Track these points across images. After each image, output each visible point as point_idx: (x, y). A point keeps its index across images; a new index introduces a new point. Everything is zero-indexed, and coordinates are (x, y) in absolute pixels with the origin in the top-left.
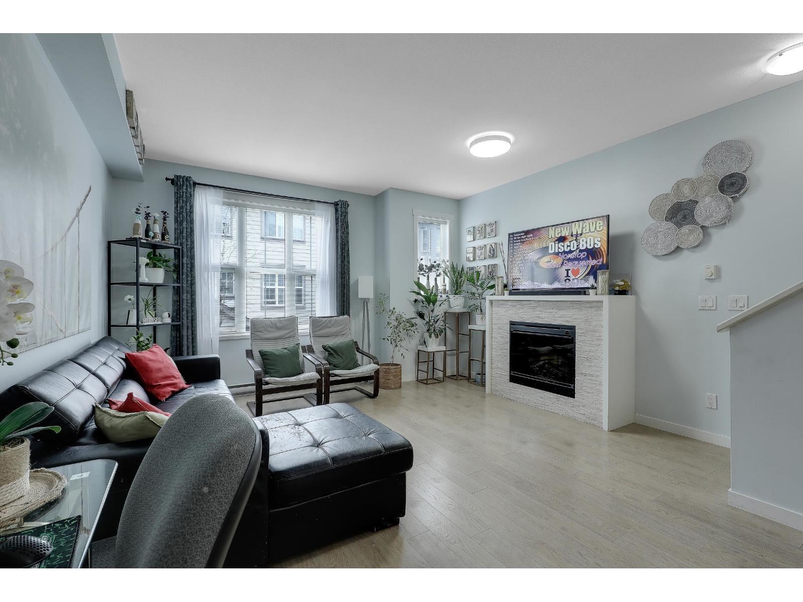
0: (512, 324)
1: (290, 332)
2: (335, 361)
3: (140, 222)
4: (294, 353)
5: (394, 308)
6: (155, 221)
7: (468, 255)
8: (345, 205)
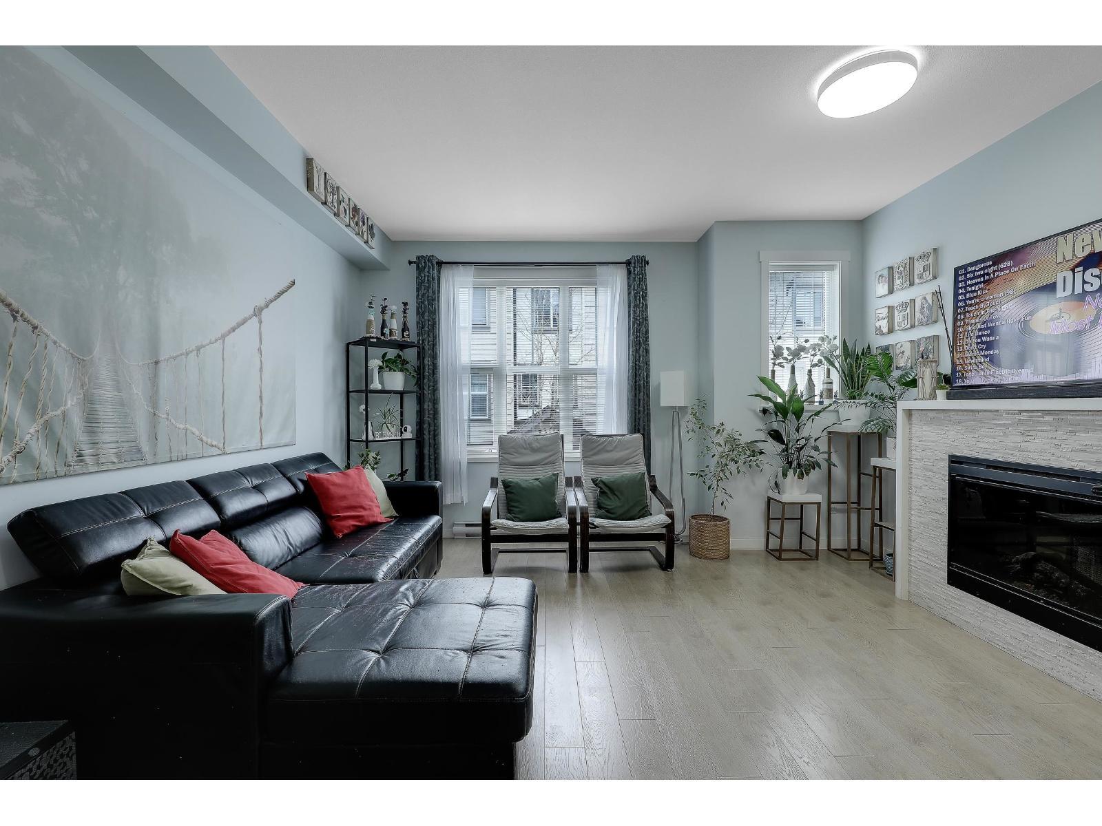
0: (954, 460)
1: (550, 456)
2: (609, 503)
3: (372, 318)
4: (549, 487)
5: (722, 424)
6: (392, 316)
7: (878, 324)
8: (644, 262)
